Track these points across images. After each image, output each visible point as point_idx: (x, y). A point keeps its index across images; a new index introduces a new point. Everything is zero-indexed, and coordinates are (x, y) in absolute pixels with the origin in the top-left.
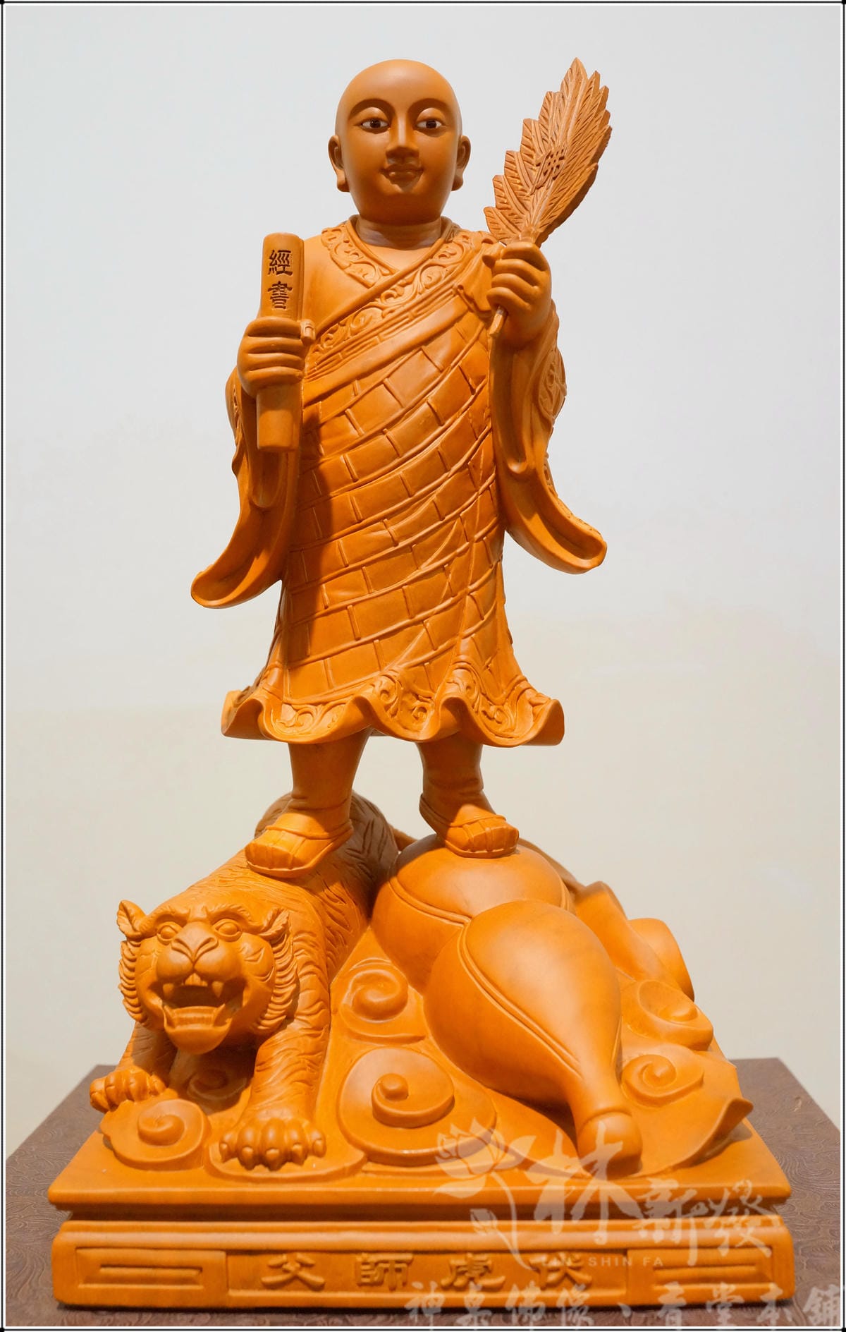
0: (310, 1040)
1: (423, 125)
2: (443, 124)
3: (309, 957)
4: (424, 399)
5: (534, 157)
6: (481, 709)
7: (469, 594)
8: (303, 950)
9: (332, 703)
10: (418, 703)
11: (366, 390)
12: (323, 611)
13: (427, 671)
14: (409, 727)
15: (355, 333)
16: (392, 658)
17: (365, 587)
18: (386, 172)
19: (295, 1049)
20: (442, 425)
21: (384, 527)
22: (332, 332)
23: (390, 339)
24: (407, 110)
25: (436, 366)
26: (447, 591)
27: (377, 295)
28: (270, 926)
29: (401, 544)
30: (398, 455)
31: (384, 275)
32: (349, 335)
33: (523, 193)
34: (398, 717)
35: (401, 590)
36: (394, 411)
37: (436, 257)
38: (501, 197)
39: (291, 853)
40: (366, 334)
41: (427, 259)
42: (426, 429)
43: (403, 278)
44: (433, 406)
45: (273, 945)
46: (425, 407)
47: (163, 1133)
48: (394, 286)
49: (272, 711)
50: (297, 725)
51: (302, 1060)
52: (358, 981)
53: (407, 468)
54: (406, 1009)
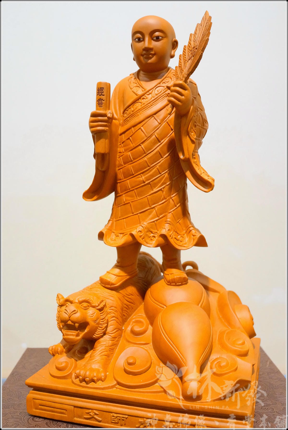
0: (110, 342)
1: (155, 38)
3: (114, 315)
4: (154, 134)
6: (174, 237)
7: (171, 198)
8: (112, 313)
9: (125, 234)
10: (152, 235)
11: (135, 131)
12: (123, 203)
13: (155, 225)
14: (148, 243)
15: (133, 111)
16: (144, 220)
17: (135, 196)
18: (142, 55)
19: (105, 345)
20: (160, 142)
21: (141, 177)
22: (127, 111)
24: (148, 34)
25: (158, 122)
26: (163, 198)
27: (140, 98)
28: (99, 305)
29: (146, 183)
30: (145, 153)
31: (143, 91)
32: (131, 112)
34: (145, 239)
35: (146, 198)
36: (144, 138)
37: (161, 83)
39: (111, 281)
40: (137, 111)
41: (158, 84)
42: (155, 143)
43: (148, 92)
44: (156, 136)
45: (100, 311)
46: (154, 136)
47: (61, 367)
48: (146, 95)
49: (108, 235)
50: (115, 240)
51: (106, 348)
52: (134, 322)
53: (148, 157)
54: (147, 332)
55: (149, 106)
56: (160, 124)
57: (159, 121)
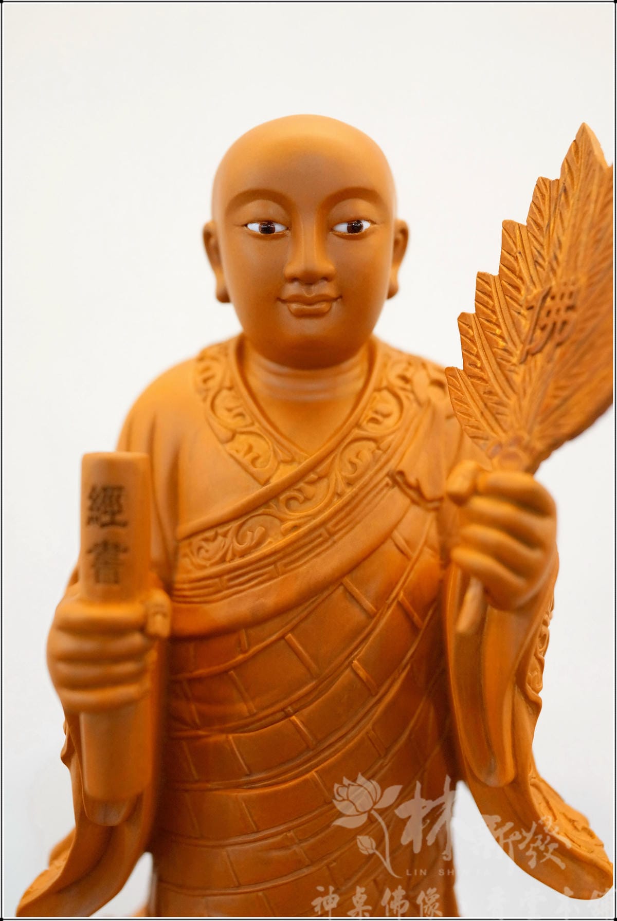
2: (373, 222)
4: (347, 663)
5: (523, 292)
23: (295, 572)
30: (308, 748)
33: (506, 355)
38: (471, 354)
48: (301, 485)
55: (320, 536)
56: (370, 616)
57: (368, 604)
